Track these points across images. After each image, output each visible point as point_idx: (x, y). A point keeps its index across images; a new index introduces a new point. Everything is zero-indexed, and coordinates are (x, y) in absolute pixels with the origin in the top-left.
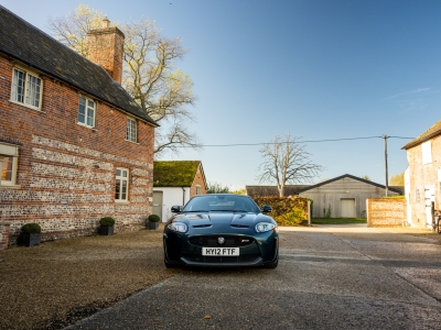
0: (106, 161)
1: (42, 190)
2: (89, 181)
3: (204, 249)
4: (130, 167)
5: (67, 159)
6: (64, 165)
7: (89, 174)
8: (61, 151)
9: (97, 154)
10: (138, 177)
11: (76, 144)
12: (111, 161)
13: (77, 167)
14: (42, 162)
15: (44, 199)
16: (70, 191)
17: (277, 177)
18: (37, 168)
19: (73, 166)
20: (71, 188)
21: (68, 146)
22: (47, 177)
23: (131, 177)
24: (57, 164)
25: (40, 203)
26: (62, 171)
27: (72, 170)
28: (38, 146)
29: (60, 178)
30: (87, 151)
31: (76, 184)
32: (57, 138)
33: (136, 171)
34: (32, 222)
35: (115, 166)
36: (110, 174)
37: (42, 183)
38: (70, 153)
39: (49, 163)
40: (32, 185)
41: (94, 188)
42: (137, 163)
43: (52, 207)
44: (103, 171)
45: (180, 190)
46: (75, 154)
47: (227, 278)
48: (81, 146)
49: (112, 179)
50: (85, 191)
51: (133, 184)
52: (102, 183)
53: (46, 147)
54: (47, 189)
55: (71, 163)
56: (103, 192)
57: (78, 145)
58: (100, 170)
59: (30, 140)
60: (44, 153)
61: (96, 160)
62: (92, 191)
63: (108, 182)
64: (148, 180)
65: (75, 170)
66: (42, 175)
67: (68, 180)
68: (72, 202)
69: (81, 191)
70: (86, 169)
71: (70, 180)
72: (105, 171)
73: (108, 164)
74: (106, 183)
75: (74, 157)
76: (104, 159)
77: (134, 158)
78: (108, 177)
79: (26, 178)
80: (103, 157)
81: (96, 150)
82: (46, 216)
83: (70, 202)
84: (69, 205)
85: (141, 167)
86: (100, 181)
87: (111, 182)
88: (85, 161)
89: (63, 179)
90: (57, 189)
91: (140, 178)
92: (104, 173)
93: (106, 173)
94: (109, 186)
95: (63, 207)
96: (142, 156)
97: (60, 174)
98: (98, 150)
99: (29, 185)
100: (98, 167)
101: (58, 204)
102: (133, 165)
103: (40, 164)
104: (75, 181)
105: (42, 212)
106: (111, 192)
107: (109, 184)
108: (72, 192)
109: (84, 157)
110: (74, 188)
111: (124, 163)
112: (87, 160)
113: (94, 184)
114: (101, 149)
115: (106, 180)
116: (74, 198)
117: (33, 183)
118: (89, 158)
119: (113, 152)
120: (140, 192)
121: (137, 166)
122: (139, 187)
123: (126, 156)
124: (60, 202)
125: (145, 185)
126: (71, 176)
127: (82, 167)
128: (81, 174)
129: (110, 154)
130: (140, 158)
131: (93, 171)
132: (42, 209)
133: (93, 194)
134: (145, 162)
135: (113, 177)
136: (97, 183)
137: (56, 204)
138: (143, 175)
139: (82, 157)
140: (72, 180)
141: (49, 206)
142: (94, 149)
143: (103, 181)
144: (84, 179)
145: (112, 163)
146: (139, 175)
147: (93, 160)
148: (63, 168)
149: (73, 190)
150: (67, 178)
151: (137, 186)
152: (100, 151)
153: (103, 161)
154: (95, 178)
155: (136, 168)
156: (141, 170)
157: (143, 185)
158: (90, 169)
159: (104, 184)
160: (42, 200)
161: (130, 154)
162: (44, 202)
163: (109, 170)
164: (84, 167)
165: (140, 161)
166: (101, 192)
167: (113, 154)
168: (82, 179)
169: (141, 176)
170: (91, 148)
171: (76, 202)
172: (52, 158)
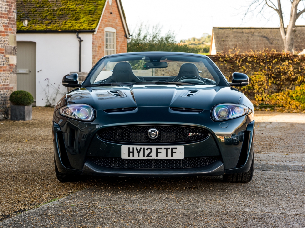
3: (125, 149)
17: (280, 11)
45: (72, 38)
47: (163, 196)
64: (5, 20)
125: (1, 31)
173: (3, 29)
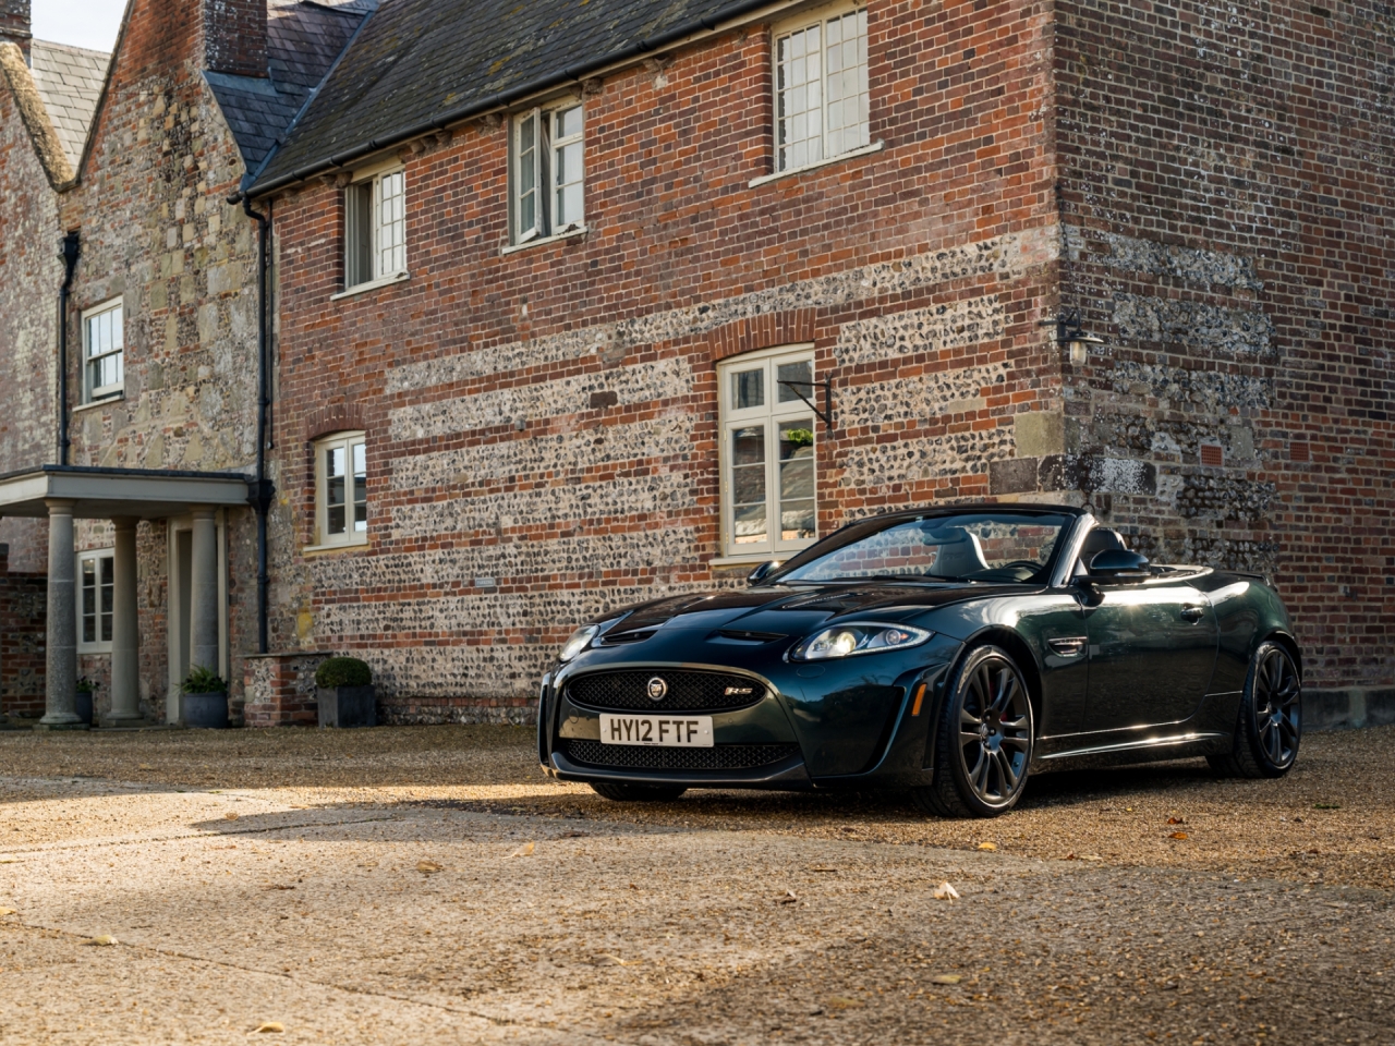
4: (815, 326)
6: (476, 437)
7: (574, 447)
9: (597, 339)
10: (887, 374)
11: (507, 335)
12: (669, 348)
14: (414, 448)
16: (501, 535)
18: (405, 473)
19: (503, 432)
20: (507, 522)
21: (482, 361)
22: (430, 496)
23: (826, 383)
24: (454, 441)
26: (477, 463)
27: (502, 448)
28: (401, 399)
29: (467, 490)
31: (522, 500)
32: (446, 345)
33: (857, 342)
35: (705, 359)
36: (676, 415)
38: (492, 383)
39: (431, 445)
40: (396, 534)
42: (872, 280)
44: (640, 411)
48: (527, 336)
49: (693, 438)
50: (559, 525)
51: (842, 434)
52: (637, 473)
53: (421, 392)
54: (432, 538)
55: (497, 421)
56: (642, 517)
57: (516, 339)
58: (618, 410)
59: (381, 390)
60: (416, 415)
61: (597, 369)
62: (591, 522)
63: (666, 459)
64: (996, 370)
65: (513, 443)
66: (417, 494)
67: (491, 491)
68: (514, 581)
69: (543, 527)
70: (555, 425)
71: (498, 490)
72: (647, 406)
73: (661, 365)
74: (655, 470)
75: (507, 394)
76: (638, 349)
77: (843, 260)
78: (665, 432)
79: (381, 513)
80: (632, 341)
81: (594, 321)
82: (437, 635)
83: (506, 581)
84: (503, 591)
85: (914, 298)
86: (623, 465)
87: (685, 457)
88: (549, 392)
89: (476, 493)
90: (459, 536)
91: (904, 374)
92: (642, 417)
93: (650, 416)
94: (677, 477)
95: (485, 603)
96: (917, 215)
97: (466, 478)
98: (603, 320)
99: (389, 536)
100: (610, 398)
101: (468, 592)
102: (835, 309)
103: (410, 458)
104: (517, 490)
105: (428, 623)
106: (687, 512)
107: (672, 469)
108: (510, 540)
109: (542, 379)
110: (516, 521)
111: (761, 322)
112: (559, 384)
113: (598, 484)
114: (615, 307)
115: (655, 453)
116: (519, 560)
117: (398, 526)
118: (561, 375)
119: (683, 293)
120: (915, 475)
121: (871, 301)
122: (904, 436)
123: (771, 278)
124: (472, 583)
125: (971, 415)
126: (502, 472)
127: (538, 423)
128: (537, 456)
129: (668, 307)
130: (900, 231)
131: (586, 426)
132: (428, 611)
133: (596, 532)
134: (949, 243)
135: (697, 427)
136: (611, 476)
137: (461, 593)
138: (938, 346)
139: (537, 380)
140: (508, 489)
141: (442, 599)
142: (585, 324)
143: (640, 462)
144: (550, 475)
145: (682, 352)
146: (893, 354)
147: (583, 378)
148: (474, 451)
149: (513, 530)
150: (488, 483)
151: (880, 440)
152: (613, 318)
153: (634, 361)
154: (599, 455)
155: (863, 316)
156: (911, 316)
157: (947, 419)
158: (573, 422)
159: (646, 472)
160: (424, 581)
161: (805, 253)
162: (428, 586)
163: (670, 394)
164: (547, 422)
165: (899, 254)
166: (632, 519)
167: (688, 303)
168: (542, 476)
169: (920, 358)
170: (568, 327)
171: (529, 580)
172: (439, 424)
173: (981, 404)
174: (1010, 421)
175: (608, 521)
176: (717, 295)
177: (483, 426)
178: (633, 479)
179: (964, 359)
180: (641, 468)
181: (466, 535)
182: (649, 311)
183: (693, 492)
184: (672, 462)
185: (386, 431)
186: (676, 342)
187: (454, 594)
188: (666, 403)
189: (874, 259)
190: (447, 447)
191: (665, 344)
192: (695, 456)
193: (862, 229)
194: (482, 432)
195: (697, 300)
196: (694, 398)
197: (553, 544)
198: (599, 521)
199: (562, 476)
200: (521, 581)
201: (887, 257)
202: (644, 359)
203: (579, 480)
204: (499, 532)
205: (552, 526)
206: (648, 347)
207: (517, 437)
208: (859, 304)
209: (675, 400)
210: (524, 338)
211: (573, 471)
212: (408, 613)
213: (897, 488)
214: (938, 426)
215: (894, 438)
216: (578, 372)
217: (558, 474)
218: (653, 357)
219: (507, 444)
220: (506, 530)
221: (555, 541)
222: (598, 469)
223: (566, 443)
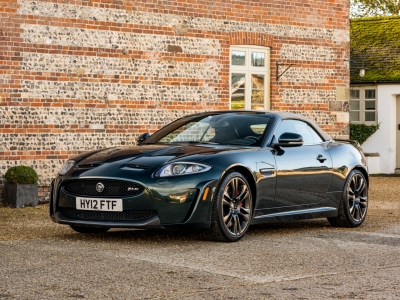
0: (200, 34)
1: (47, 103)
2: (157, 81)
3: (78, 200)
4: (272, 44)
5: (99, 39)
6: (91, 51)
7: (157, 67)
8: (82, 24)
9: (173, 21)
10: (292, 64)
12: (211, 34)
13: (124, 53)
14: (43, 49)
15: (51, 120)
16: (108, 103)
18: (32, 61)
19: (113, 52)
20: (111, 97)
21: (98, 13)
22: (54, 77)
23: (275, 65)
24: (76, 51)
25: (45, 129)
26: (88, 65)
27: (111, 60)
28: (32, 19)
29: (84, 78)
30: (147, 18)
31: (124, 88)
33: (287, 52)
34: (29, 163)
35: (227, 43)
36: (213, 63)
37: (45, 89)
38: (105, 26)
39: (56, 50)
40: (24, 95)
41: (170, 96)
42: (294, 31)
43: (71, 136)
44: (196, 58)
46: (116, 27)
49: (220, 74)
50: (147, 103)
51: (281, 83)
52: (191, 85)
53: (49, 19)
54: (56, 100)
55: (109, 46)
56: (194, 104)
57: (123, 8)
58: (183, 55)
59: (14, 11)
60: (45, 31)
61: (172, 34)
62: (166, 103)
63: (207, 81)
64: (331, 71)
65: (118, 59)
66: (43, 75)
67: (103, 81)
68: (116, 127)
69: (137, 102)
70: (147, 55)
71: (107, 81)
72: (198, 56)
73: (206, 41)
74: (201, 84)
75: (115, 33)
76: (195, 31)
77: (284, 20)
78: (207, 69)
79: (12, 82)
80: (192, 27)
81: (171, 12)
82: (58, 153)
83: (111, 127)
84: (108, 131)
85: (307, 41)
86: (184, 80)
87: (216, 81)
88: (143, 39)
89: (91, 80)
90: (78, 101)
91: (304, 66)
92: (195, 61)
93: (200, 61)
94: (212, 89)
95: (95, 137)
96: (309, 13)
97: (84, 71)
98: (176, 13)
99: (19, 96)
100: (178, 49)
101: (83, 131)
102: (281, 38)
103: (39, 54)
104: (120, 82)
105: (50, 146)
106: (216, 104)
107: (210, 85)
108: (115, 106)
109: (140, 31)
110: (119, 98)
111: (252, 35)
112: (148, 37)
113: (170, 86)
114: (184, 9)
115: (201, 77)
116: (119, 117)
117: (26, 91)
118: (152, 32)
119: (218, 13)
120: (306, 101)
121: (293, 38)
122: (303, 88)
123: (256, 18)
124: (87, 126)
125: (323, 84)
126: (111, 73)
127: (135, 52)
128: (134, 67)
129: (210, 17)
130: (304, 17)
131: (165, 59)
132: (49, 139)
133: (168, 108)
134: (319, 26)
135: (222, 70)
136: (178, 84)
137: (77, 131)
138: (315, 60)
139: (135, 31)
140: (113, 81)
141: (62, 134)
142: (166, 12)
143: (194, 80)
144: (142, 78)
145: (217, 38)
146: (300, 59)
147: (164, 36)
148: (90, 58)
149: (117, 102)
150: (101, 76)
151: (295, 87)
152: (181, 14)
153: (192, 35)
154: (171, 74)
155: (291, 43)
156: (306, 47)
157: (316, 84)
158: (157, 56)
159: (197, 85)
160: (48, 123)
161: (270, 13)
162: (51, 126)
163: (210, 54)
164: (141, 53)
165: (303, 25)
166: (188, 104)
167: (220, 18)
168: (137, 78)
169: (309, 62)
170: (156, 11)
171: (126, 127)
172: (64, 40)
173: (326, 81)
174: (335, 88)
175: (175, 103)
176: (233, 19)
177: (97, 46)
178: (189, 87)
179: (323, 66)
180: (194, 83)
181: (83, 101)
182: (200, 16)
183: (220, 96)
184: (210, 83)
185: (18, 35)
186: (214, 33)
187: (73, 131)
188: (208, 57)
189: (294, 24)
190: (70, 53)
191: (209, 32)
192: (220, 82)
193: (291, 12)
194: (96, 49)
195: (224, 18)
196: (221, 58)
197: (142, 111)
198: (171, 103)
199: (149, 80)
200: (121, 127)
201: (298, 24)
202: (197, 36)
203: (160, 83)
204: (107, 102)
205: (142, 102)
206: (200, 31)
207: (121, 56)
208: (289, 38)
209: (212, 57)
210: (129, 9)
211: (156, 78)
212: (33, 141)
213: (300, 105)
214: (314, 86)
215: (299, 88)
216: (162, 33)
217: (146, 78)
218: (202, 36)
219: (115, 59)
220: (112, 102)
221: (143, 110)
222: (171, 80)
223: (152, 65)
